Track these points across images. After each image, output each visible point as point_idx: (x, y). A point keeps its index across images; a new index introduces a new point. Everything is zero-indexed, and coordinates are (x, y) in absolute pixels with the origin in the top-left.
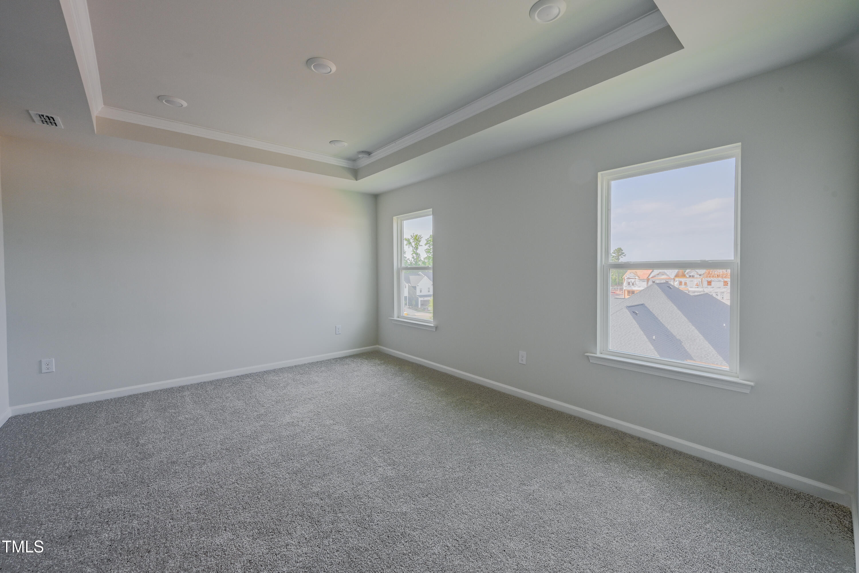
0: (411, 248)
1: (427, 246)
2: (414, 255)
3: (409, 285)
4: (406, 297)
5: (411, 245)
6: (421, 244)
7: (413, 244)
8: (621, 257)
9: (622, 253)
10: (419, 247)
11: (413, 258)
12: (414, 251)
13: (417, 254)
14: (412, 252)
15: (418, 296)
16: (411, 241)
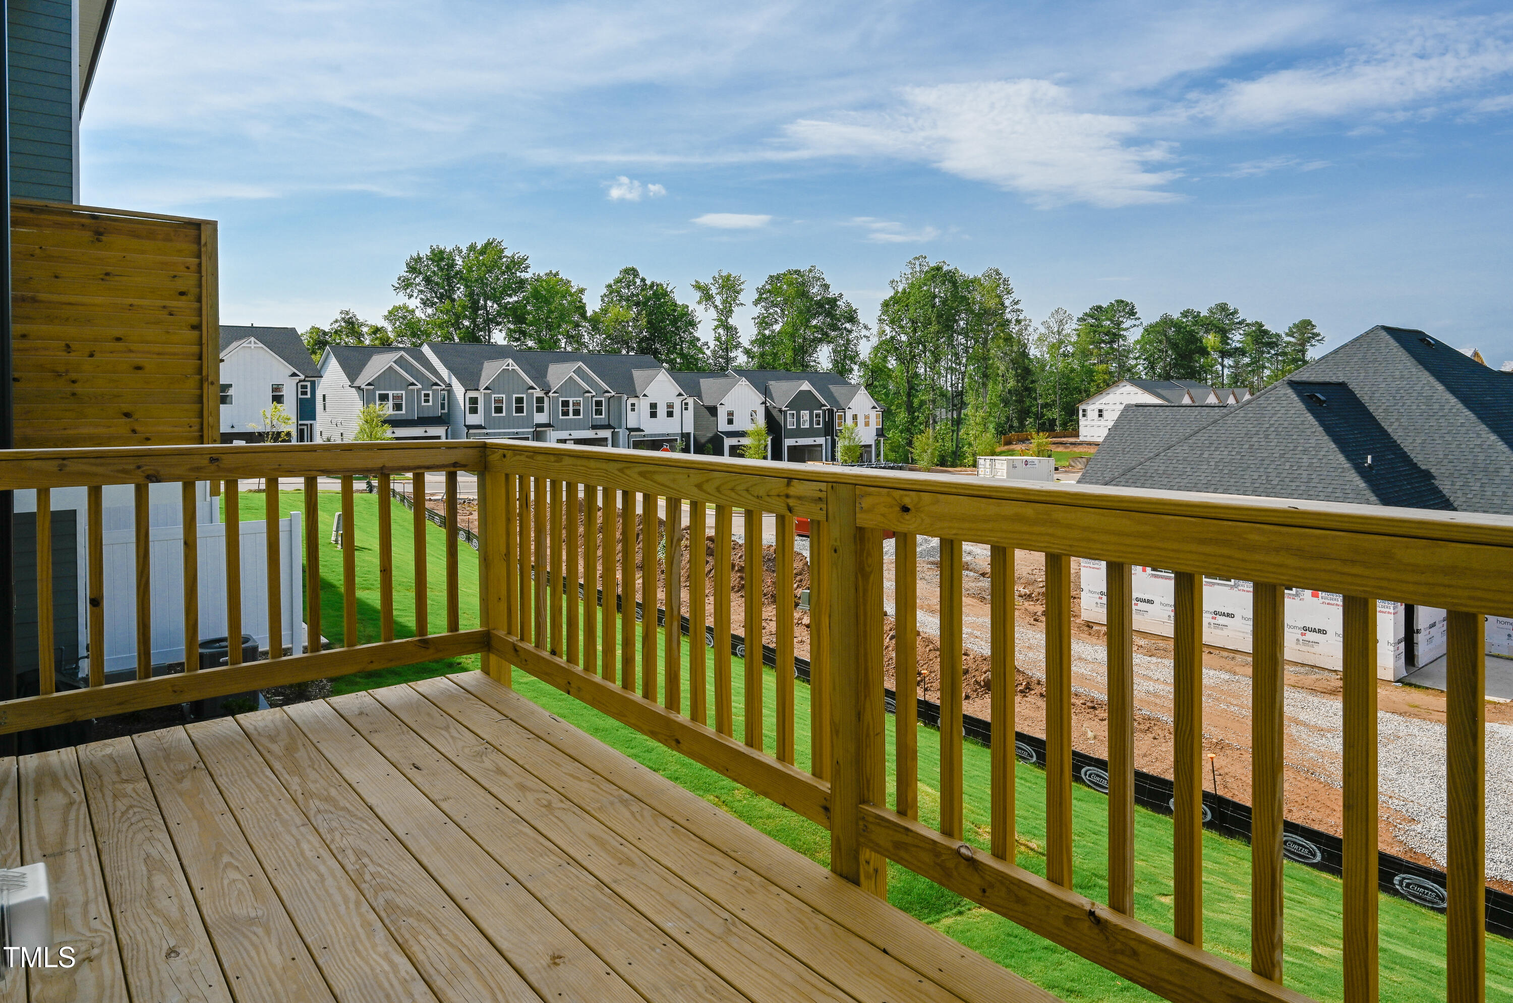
0: (713, 313)
1: (759, 306)
2: (721, 331)
3: (695, 402)
4: (689, 434)
5: (713, 303)
6: (741, 298)
7: (718, 300)
8: (1312, 345)
9: (1313, 334)
10: (736, 309)
11: (718, 339)
12: (720, 320)
13: (728, 328)
14: (716, 323)
15: (721, 432)
16: (714, 291)
